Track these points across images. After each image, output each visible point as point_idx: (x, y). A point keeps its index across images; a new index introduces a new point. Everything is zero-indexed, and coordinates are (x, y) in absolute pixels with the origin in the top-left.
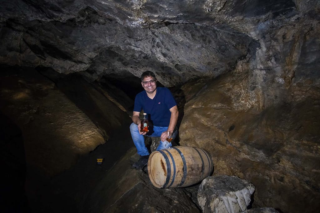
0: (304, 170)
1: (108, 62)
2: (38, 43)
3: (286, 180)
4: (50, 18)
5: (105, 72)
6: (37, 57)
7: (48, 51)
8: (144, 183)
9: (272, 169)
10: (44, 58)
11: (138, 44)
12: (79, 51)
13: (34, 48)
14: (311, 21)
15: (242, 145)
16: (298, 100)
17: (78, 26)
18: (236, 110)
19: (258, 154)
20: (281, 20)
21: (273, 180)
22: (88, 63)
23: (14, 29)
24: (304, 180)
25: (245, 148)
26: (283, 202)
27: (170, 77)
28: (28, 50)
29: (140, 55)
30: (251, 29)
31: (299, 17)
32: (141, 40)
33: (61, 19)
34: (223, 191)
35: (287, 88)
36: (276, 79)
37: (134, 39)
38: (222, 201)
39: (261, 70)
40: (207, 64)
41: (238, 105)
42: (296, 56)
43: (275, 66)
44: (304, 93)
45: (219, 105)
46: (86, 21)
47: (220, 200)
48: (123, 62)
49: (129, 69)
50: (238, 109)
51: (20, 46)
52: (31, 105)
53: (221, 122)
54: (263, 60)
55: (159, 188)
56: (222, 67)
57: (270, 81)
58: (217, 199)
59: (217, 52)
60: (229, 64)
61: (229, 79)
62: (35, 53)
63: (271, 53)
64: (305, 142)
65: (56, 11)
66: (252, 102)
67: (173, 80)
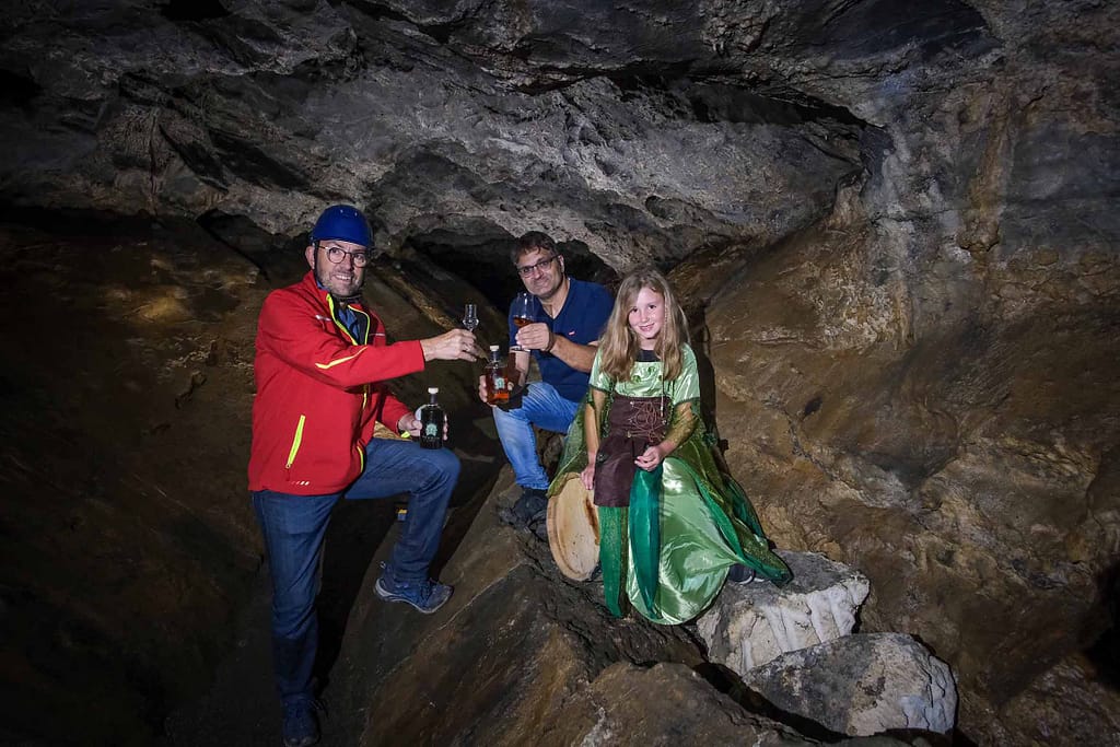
0: (1009, 526)
1: (422, 190)
2: (202, 138)
3: (961, 559)
4: (245, 66)
5: (415, 226)
6: (201, 184)
7: (233, 164)
8: (535, 566)
9: (923, 529)
10: (221, 185)
11: (522, 132)
12: (330, 158)
13: (193, 156)
14: (1041, 66)
15: (838, 457)
16: (1010, 315)
17: (326, 78)
18: (831, 347)
19: (886, 485)
20: (950, 64)
21: (923, 562)
22: (359, 200)
23: (133, 100)
24: (1009, 557)
25: (848, 466)
26: (948, 625)
27: (633, 239)
28: (175, 161)
29: (528, 168)
30: (860, 93)
31: (1003, 57)
32: (530, 119)
33: (277, 63)
34: (769, 592)
35: (980, 277)
36: (947, 247)
37: (506, 115)
38: (763, 618)
39: (899, 219)
40: (746, 197)
41: (837, 333)
42: (998, 177)
43: (938, 207)
44: (1031, 292)
45: (778, 333)
46: (351, 62)
47: (758, 616)
48: (474, 190)
49: (494, 214)
50: (835, 345)
51: (151, 152)
52: (193, 338)
53: (780, 386)
54: (903, 189)
55: (580, 580)
56: (795, 208)
57: (928, 254)
58: (750, 614)
59: (775, 159)
60: (817, 197)
61: (811, 249)
62: (197, 172)
63: (925, 167)
64: (1011, 442)
65: (259, 39)
66: (878, 322)
67: (645, 248)
